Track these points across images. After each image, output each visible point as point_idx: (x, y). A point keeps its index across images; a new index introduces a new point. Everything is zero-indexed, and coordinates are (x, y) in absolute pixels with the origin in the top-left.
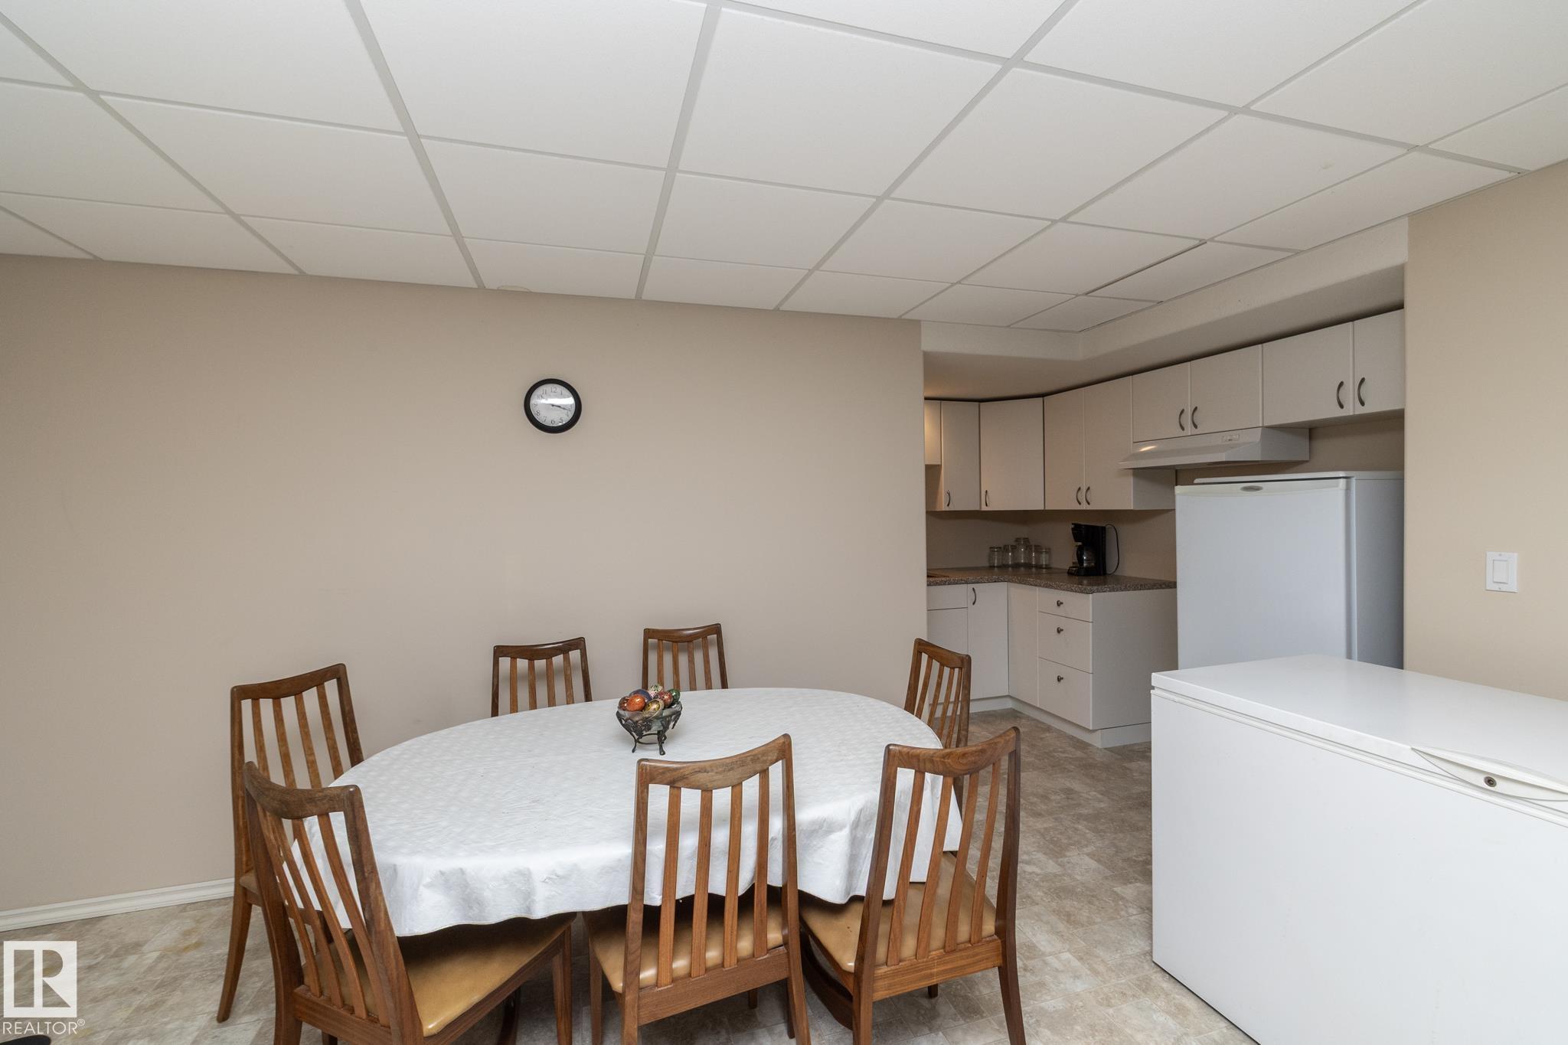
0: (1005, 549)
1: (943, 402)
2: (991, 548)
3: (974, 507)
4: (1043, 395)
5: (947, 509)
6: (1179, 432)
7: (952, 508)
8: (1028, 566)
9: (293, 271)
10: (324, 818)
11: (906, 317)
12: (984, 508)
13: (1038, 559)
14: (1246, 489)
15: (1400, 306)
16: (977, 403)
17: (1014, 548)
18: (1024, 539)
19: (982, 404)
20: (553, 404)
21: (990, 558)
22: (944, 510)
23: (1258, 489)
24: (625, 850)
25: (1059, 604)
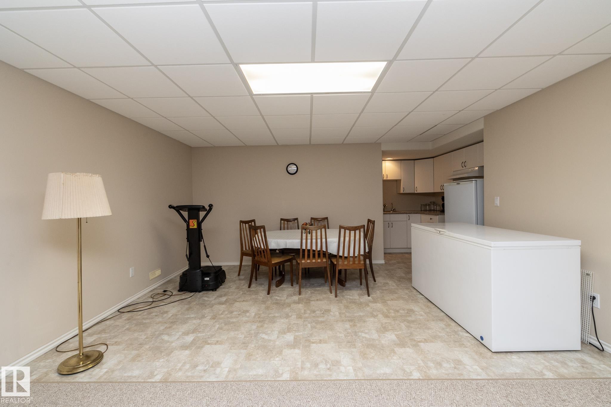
0: (426, 205)
1: (402, 161)
2: (421, 205)
3: (413, 192)
4: (433, 157)
5: (403, 192)
6: (462, 168)
7: (405, 192)
8: (434, 210)
9: (244, 145)
10: (260, 229)
11: (377, 142)
12: (416, 192)
13: (436, 208)
14: (457, 184)
15: (483, 141)
16: (413, 161)
17: (429, 205)
18: (433, 202)
19: (415, 161)
20: (293, 169)
21: (421, 208)
22: (402, 192)
23: (459, 184)
24: (300, 241)
25: (431, 219)
